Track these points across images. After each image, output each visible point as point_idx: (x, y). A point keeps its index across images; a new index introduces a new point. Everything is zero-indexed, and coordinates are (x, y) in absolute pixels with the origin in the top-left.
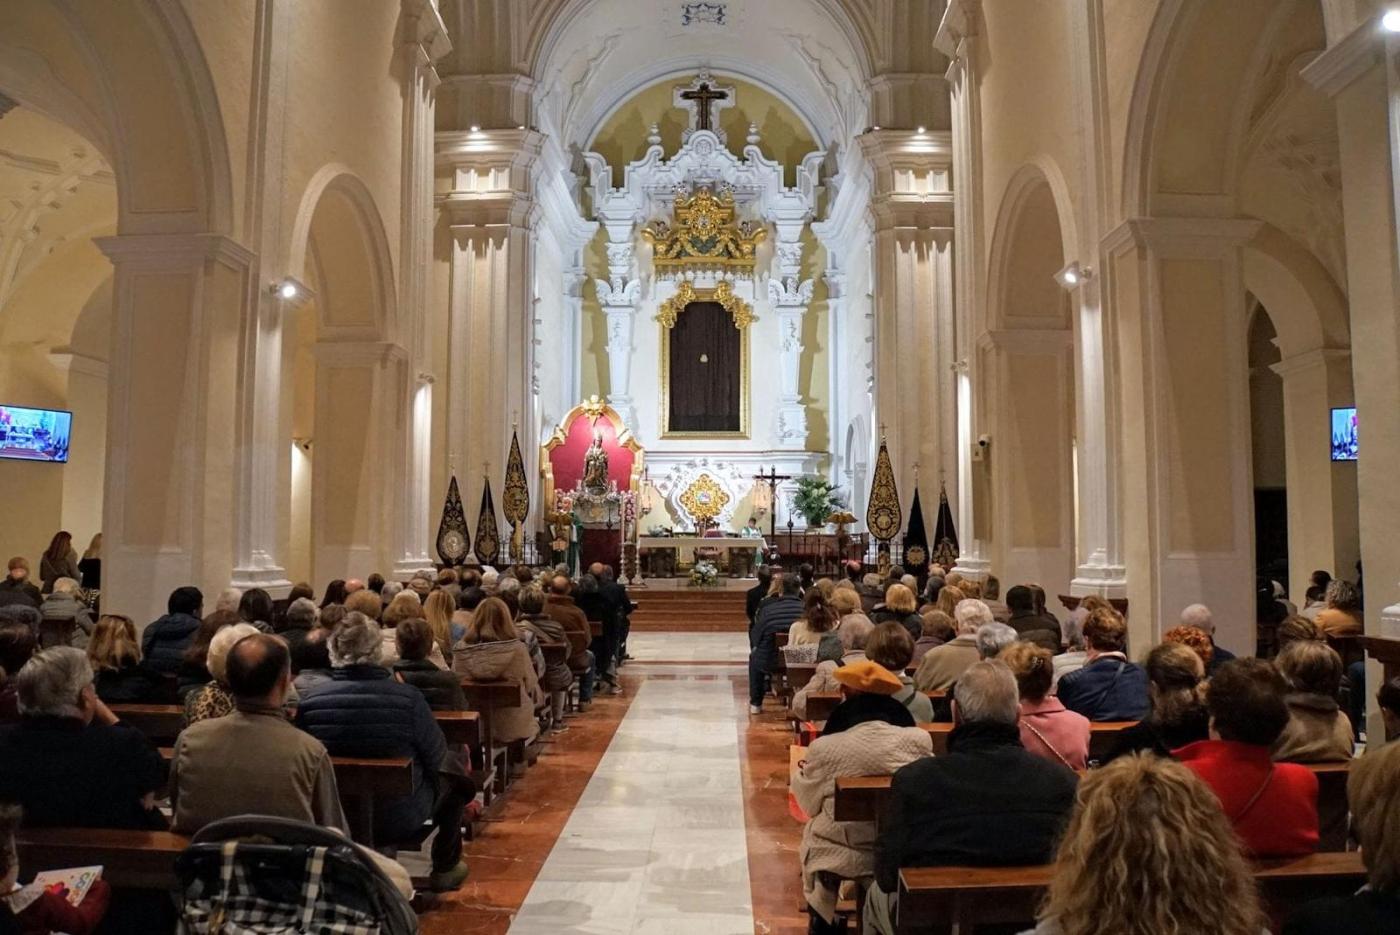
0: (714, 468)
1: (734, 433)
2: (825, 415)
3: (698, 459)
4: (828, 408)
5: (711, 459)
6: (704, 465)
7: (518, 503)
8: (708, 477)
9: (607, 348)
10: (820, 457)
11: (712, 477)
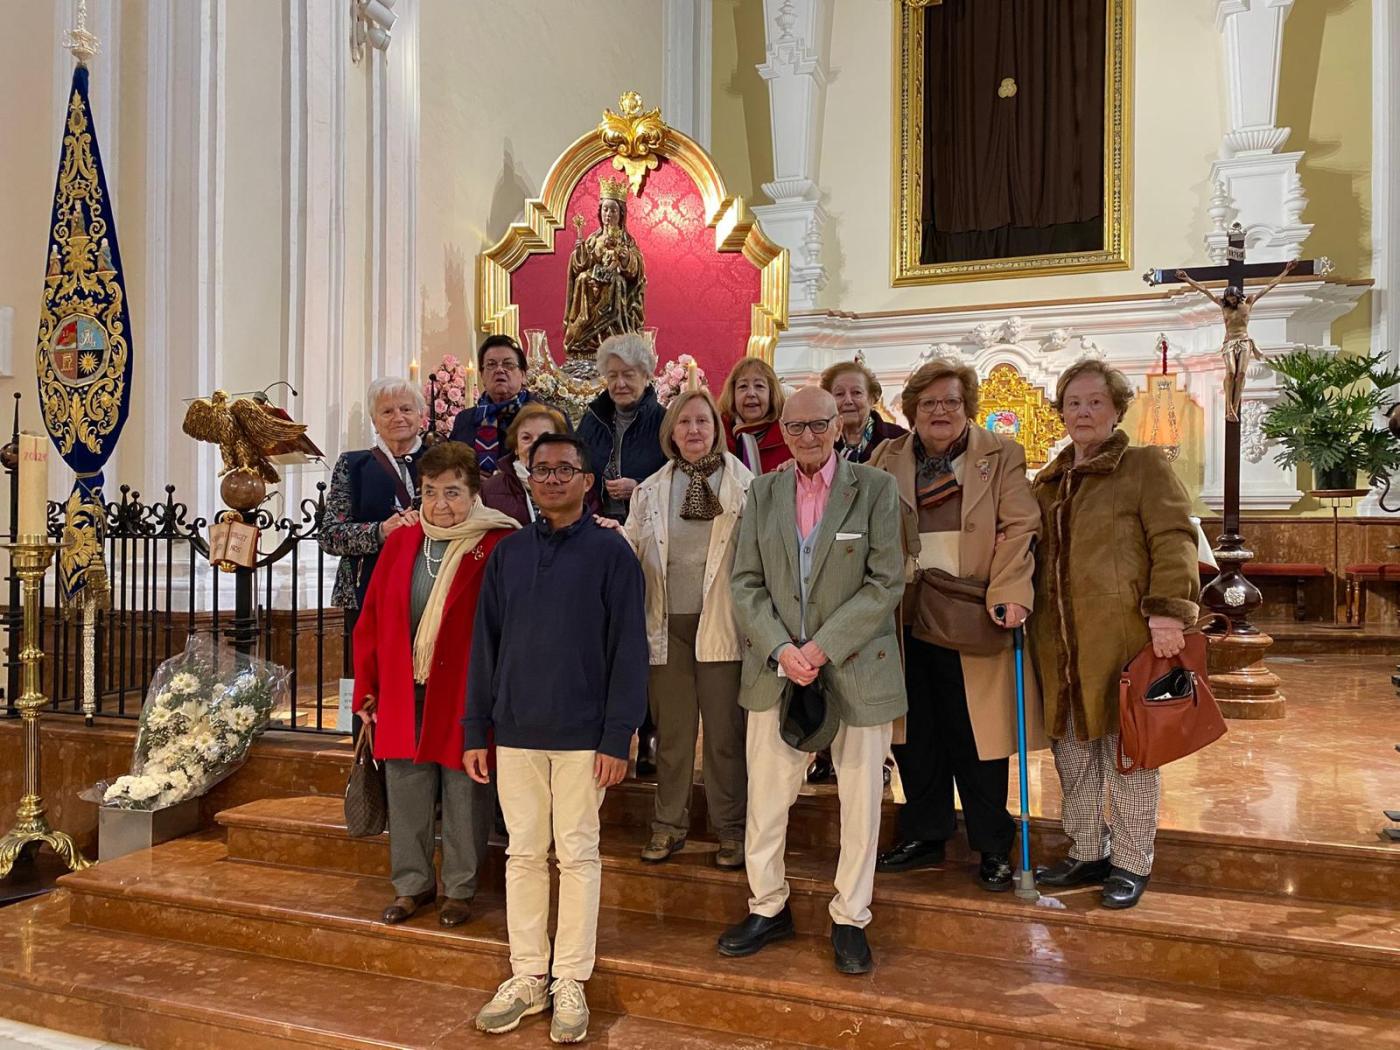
0: (1032, 350)
1: (1085, 257)
2: (1356, 185)
3: (989, 328)
4: (1368, 162)
5: (1020, 323)
6: (1002, 340)
7: (88, 363)
8: (1012, 368)
9: (763, 70)
10: (1347, 300)
11: (1024, 368)
